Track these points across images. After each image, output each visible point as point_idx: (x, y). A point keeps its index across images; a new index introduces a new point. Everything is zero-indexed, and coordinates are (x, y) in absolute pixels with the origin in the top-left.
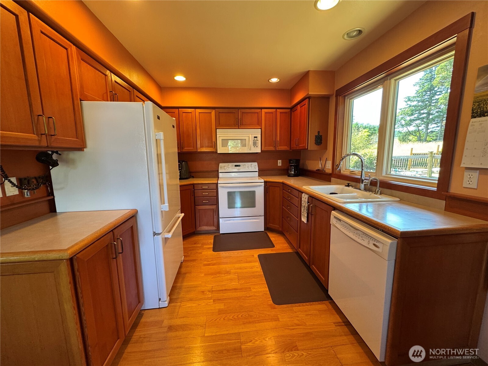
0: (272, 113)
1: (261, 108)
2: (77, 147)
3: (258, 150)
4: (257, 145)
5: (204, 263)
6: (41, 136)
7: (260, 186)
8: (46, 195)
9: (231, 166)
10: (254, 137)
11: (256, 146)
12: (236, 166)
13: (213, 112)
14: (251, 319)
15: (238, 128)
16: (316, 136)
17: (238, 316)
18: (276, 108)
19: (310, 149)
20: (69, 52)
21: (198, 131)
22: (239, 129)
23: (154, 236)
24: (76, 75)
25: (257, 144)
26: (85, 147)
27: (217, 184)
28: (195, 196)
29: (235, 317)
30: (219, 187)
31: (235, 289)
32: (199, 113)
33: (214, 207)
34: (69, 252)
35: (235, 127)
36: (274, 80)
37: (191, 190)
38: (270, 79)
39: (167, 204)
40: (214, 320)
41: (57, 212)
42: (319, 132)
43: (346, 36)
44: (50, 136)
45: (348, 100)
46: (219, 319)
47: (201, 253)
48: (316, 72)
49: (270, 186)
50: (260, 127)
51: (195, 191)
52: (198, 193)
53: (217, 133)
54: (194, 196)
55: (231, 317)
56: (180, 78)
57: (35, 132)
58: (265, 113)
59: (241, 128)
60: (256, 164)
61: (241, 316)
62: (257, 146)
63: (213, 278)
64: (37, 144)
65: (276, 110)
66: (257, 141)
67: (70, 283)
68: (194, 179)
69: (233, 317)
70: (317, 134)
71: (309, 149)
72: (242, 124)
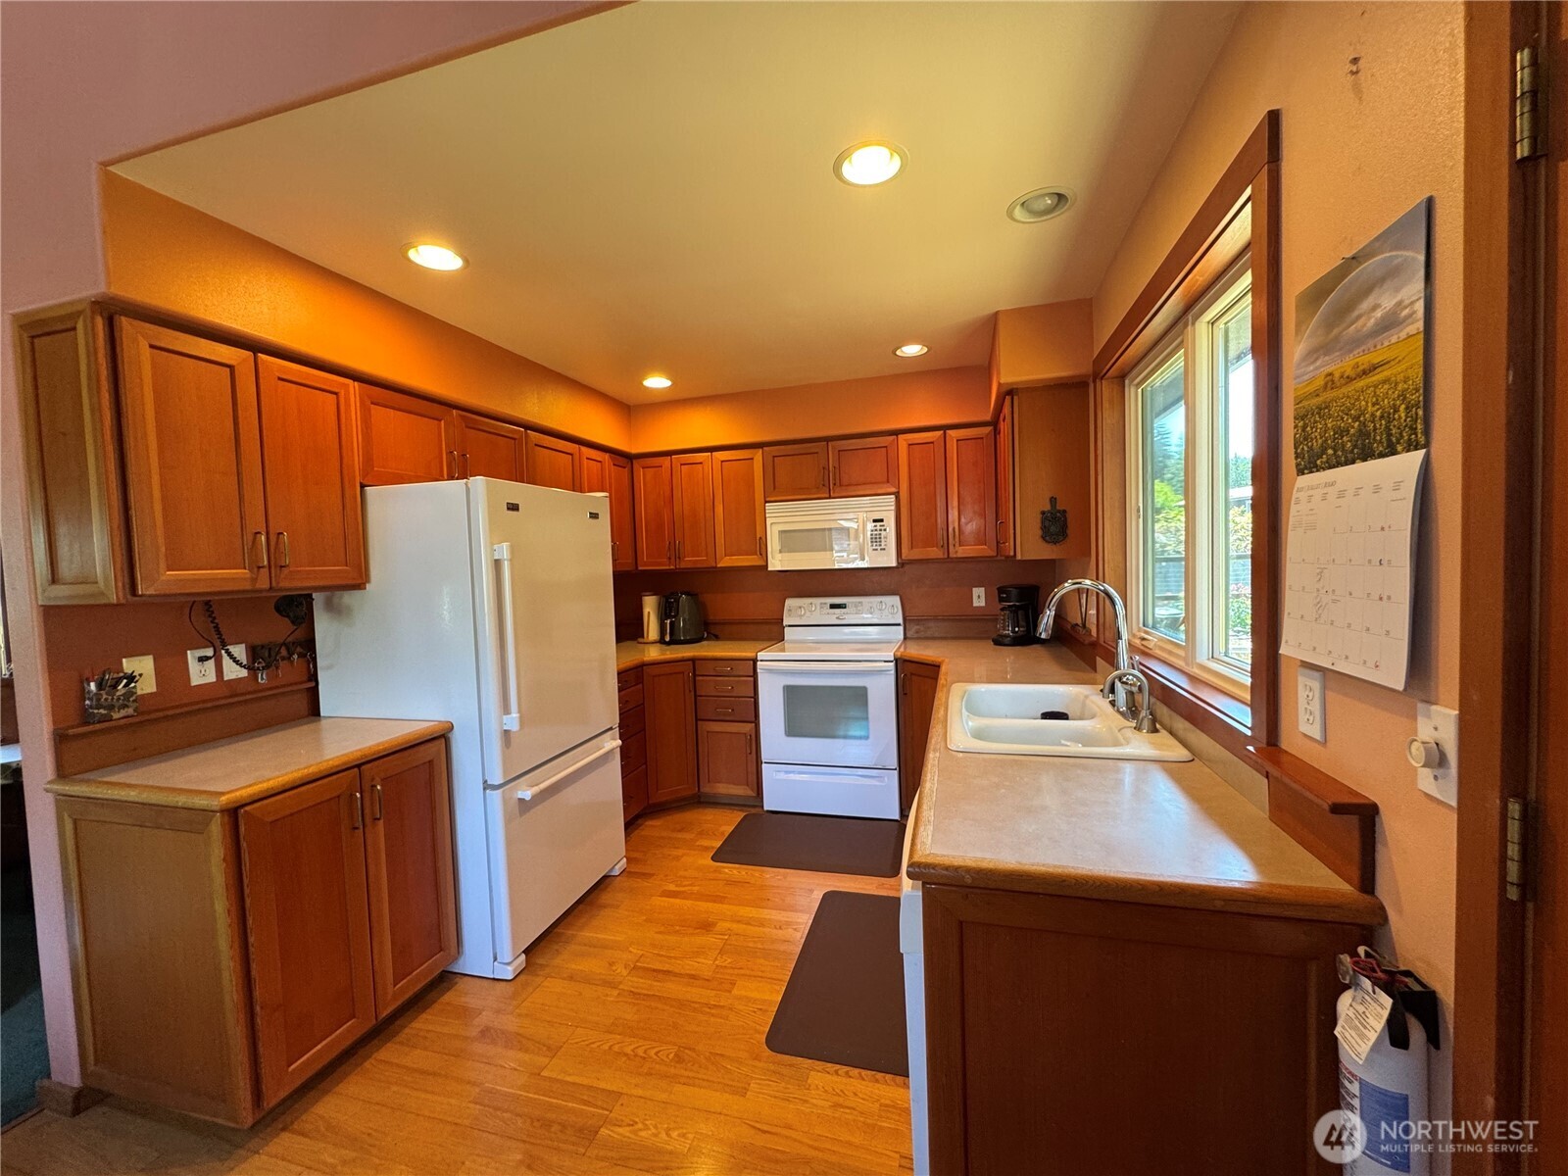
0: (932, 443)
1: (896, 433)
2: (350, 582)
3: (889, 560)
4: (883, 544)
5: (666, 888)
6: (258, 571)
7: (881, 672)
8: (305, 678)
9: (818, 607)
10: (875, 521)
11: (879, 548)
12: (833, 606)
13: (758, 455)
14: (675, 1067)
15: (827, 496)
16: (1043, 513)
17: (648, 1052)
18: (945, 428)
19: (1022, 555)
20: (342, 400)
21: (719, 509)
22: (830, 498)
23: (485, 789)
24: (355, 439)
25: (883, 540)
26: (368, 580)
27: (755, 661)
28: (698, 694)
29: (640, 1052)
30: (758, 671)
31: (693, 977)
32: (722, 461)
33: (748, 728)
34: (224, 798)
35: (818, 493)
36: (912, 350)
37: (686, 673)
38: (899, 347)
39: (515, 715)
40: (587, 1043)
41: (322, 714)
42: (1053, 500)
43: (1018, 213)
44: (278, 569)
45: (1133, 389)
46: (598, 1044)
47: (678, 858)
48: (1022, 313)
49: (912, 674)
50: (894, 490)
51: (698, 678)
52: (707, 687)
53: (767, 515)
54: (695, 691)
55: (628, 1050)
56: (657, 382)
57: (247, 565)
58: (910, 445)
59: (836, 495)
60: (896, 600)
61: (656, 1054)
62: (883, 547)
63: (660, 933)
64: (248, 586)
65: (945, 433)
66: (883, 533)
67: (224, 859)
68: (720, 643)
69: (633, 1051)
70: (1047, 507)
71: (1019, 557)
72: (838, 484)
